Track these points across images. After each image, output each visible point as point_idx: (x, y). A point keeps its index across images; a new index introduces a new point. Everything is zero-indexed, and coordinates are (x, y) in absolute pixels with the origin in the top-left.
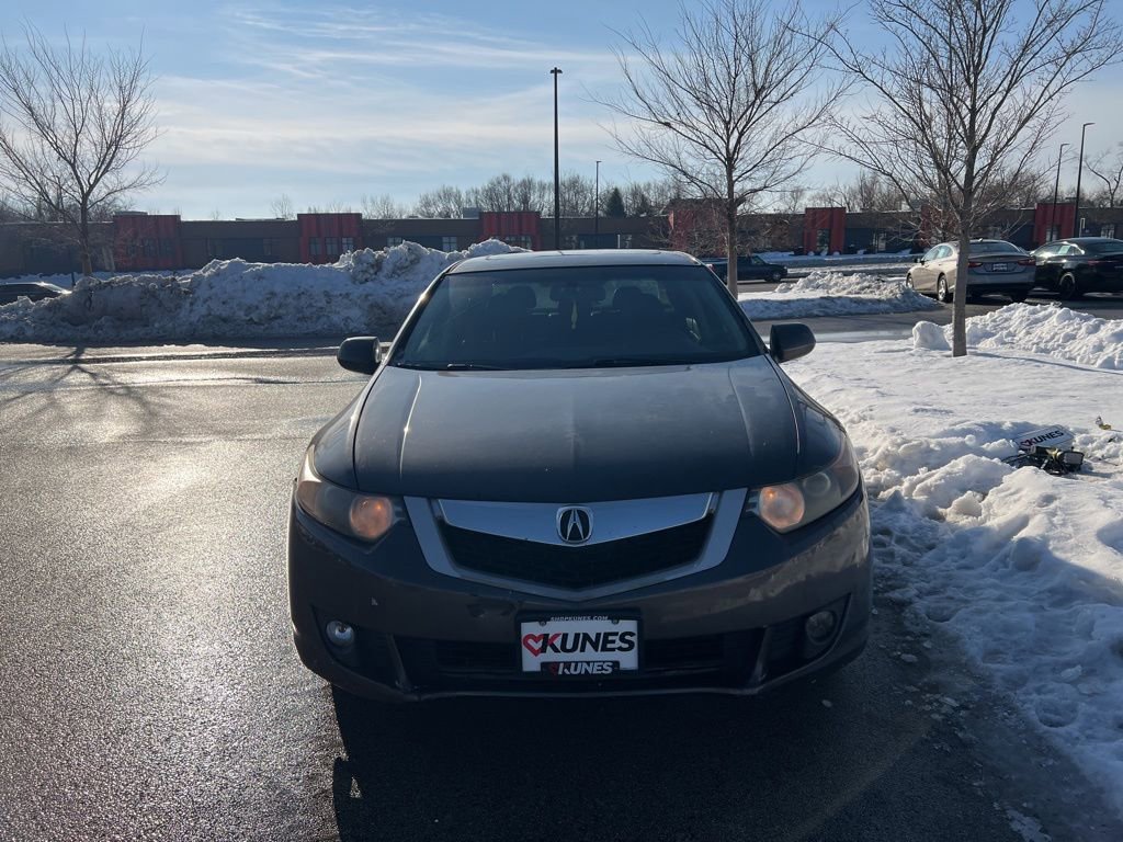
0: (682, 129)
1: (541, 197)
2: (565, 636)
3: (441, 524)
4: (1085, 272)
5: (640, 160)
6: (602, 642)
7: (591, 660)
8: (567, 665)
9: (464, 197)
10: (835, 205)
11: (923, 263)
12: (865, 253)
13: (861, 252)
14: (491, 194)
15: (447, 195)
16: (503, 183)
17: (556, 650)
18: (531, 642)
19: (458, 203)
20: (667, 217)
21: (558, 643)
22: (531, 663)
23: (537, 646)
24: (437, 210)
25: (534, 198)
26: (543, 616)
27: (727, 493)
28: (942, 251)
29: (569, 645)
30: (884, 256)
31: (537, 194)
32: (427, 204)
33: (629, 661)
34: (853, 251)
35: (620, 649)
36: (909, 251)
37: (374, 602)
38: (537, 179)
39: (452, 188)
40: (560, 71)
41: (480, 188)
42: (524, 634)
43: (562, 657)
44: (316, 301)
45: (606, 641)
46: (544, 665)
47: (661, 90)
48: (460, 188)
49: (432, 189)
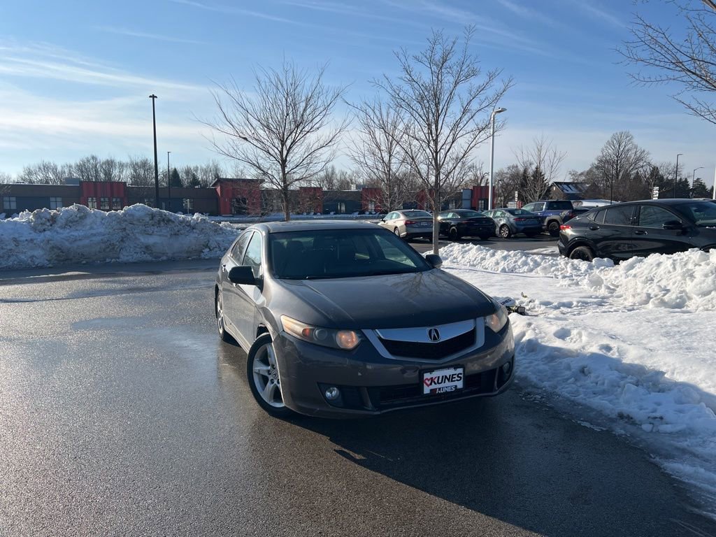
0: (255, 142)
1: (121, 172)
2: (439, 377)
3: (380, 339)
4: (462, 226)
5: (229, 158)
6: (451, 379)
7: (447, 386)
8: (440, 389)
9: (59, 169)
10: (313, 185)
11: (384, 221)
12: (335, 214)
13: (332, 213)
14: (81, 168)
15: (46, 168)
16: (91, 161)
17: (435, 384)
18: (427, 381)
19: (55, 173)
20: (215, 189)
21: (436, 381)
22: (427, 390)
23: (429, 383)
24: (38, 178)
25: (115, 172)
26: (431, 371)
27: (478, 319)
28: (395, 215)
29: (440, 381)
30: (346, 216)
31: (117, 170)
32: (30, 173)
33: (460, 384)
34: (328, 213)
35: (457, 380)
36: (358, 213)
37: (360, 374)
38: (117, 160)
39: (50, 163)
40: (156, 97)
41: (73, 165)
42: (425, 378)
43: (438, 386)
44: (6, 245)
45: (453, 378)
46: (431, 390)
47: (241, 118)
48: (56, 163)
49: (34, 163)
